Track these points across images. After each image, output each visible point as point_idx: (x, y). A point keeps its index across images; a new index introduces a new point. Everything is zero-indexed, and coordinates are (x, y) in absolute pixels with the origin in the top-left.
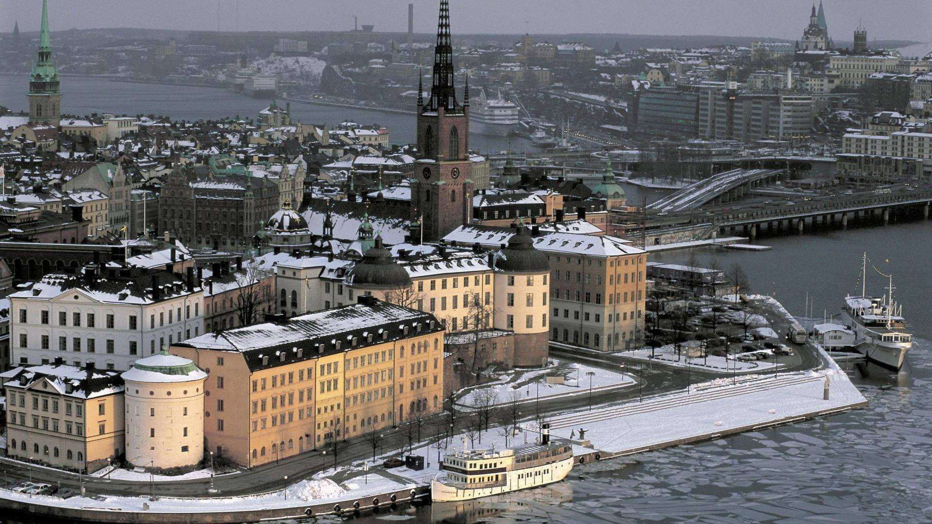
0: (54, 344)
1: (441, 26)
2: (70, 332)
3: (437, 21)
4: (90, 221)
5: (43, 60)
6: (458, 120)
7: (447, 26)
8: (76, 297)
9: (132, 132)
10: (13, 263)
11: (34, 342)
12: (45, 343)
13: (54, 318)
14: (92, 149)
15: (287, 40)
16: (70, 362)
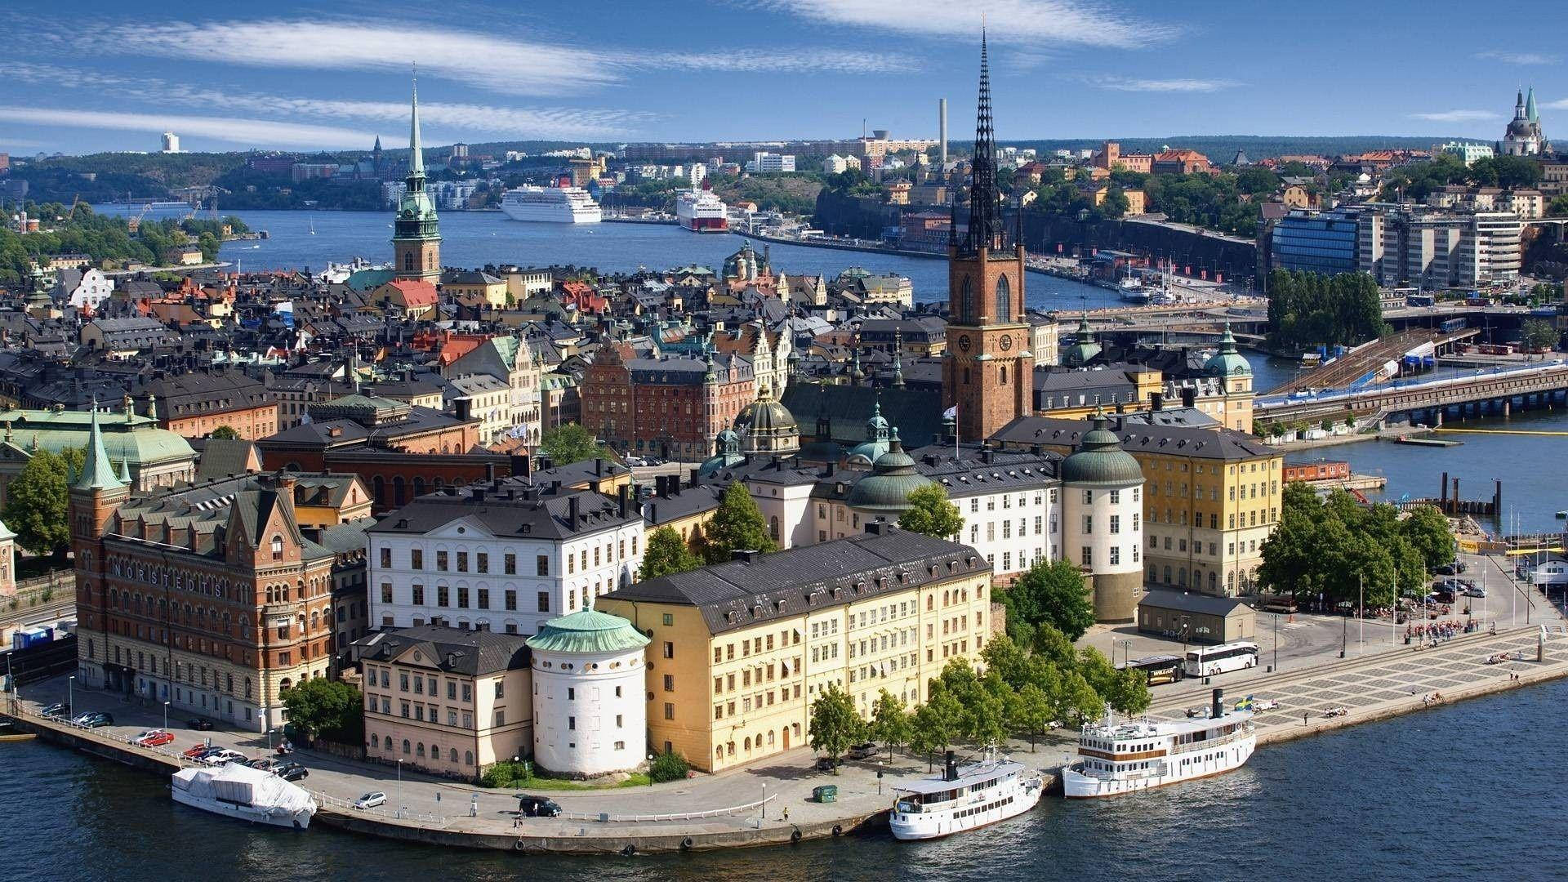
0: (430, 597)
1: (981, 130)
2: (453, 582)
3: (974, 124)
4: (479, 420)
5: (413, 189)
6: (1008, 264)
7: (989, 130)
8: (461, 530)
9: (542, 290)
10: (373, 482)
11: (403, 594)
12: (418, 596)
13: (430, 561)
14: (485, 317)
15: (766, 154)
16: (454, 624)
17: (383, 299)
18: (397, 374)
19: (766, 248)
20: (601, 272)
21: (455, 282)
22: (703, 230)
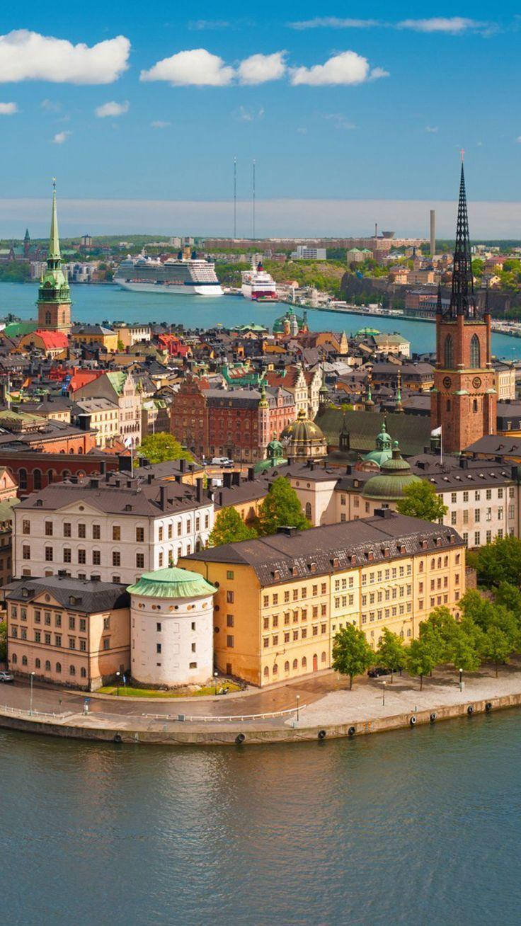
0: (58, 555)
1: (459, 233)
2: (75, 544)
3: (455, 228)
4: (96, 430)
5: (52, 267)
6: (479, 328)
7: (466, 233)
8: (82, 508)
9: (144, 340)
10: (18, 473)
11: (38, 553)
12: (49, 554)
13: (58, 530)
14: (102, 357)
15: (305, 247)
16: (74, 575)
17: (29, 344)
18: (37, 397)
19: (305, 313)
20: (186, 329)
21: (81, 332)
22: (259, 300)
